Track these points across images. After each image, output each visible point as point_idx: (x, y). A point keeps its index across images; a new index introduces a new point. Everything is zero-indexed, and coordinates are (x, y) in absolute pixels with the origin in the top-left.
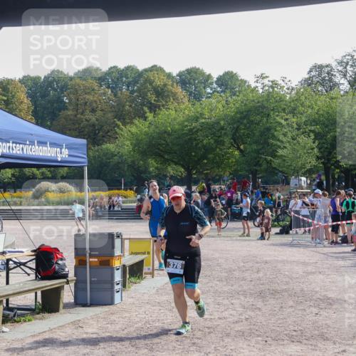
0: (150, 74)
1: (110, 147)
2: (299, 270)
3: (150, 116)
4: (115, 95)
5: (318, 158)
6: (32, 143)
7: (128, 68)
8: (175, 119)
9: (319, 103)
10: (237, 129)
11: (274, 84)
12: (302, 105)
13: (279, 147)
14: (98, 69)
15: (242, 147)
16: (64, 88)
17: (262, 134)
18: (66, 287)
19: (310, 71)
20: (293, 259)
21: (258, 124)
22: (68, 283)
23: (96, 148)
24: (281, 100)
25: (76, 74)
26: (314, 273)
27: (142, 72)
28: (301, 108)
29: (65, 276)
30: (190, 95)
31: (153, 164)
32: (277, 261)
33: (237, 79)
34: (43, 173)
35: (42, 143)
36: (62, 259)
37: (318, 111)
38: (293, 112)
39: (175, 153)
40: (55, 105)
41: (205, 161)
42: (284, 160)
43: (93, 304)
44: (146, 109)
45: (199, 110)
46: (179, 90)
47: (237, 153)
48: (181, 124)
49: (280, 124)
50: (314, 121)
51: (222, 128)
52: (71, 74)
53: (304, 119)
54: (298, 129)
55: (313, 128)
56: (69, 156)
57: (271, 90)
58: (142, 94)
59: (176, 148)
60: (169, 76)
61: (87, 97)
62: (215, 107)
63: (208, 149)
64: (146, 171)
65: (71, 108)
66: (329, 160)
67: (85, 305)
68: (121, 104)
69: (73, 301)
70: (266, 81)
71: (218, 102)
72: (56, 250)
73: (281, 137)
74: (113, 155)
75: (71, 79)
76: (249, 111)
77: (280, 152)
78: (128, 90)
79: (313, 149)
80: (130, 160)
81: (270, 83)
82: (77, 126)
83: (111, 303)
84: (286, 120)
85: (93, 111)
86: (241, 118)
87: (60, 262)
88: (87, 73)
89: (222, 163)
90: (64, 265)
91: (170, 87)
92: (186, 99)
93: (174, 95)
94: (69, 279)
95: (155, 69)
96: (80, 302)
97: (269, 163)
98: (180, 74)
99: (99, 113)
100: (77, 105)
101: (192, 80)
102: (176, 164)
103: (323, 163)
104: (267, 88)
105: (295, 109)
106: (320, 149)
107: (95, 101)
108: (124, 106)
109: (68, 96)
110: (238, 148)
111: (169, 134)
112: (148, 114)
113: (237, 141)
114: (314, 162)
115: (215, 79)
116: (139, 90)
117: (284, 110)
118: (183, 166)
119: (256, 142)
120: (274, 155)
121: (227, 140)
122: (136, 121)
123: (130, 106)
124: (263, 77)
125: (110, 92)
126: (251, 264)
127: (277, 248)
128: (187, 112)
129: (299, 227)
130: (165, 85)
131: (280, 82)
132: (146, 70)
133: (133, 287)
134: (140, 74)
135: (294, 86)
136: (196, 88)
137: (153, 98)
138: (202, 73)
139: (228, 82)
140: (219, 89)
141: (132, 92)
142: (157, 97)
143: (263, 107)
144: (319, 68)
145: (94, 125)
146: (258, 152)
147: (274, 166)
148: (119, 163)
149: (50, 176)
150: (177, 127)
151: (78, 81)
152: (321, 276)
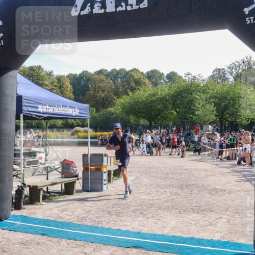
0: (132, 73)
1: (111, 109)
2: (203, 174)
3: (131, 94)
4: (115, 83)
5: (216, 116)
6: (59, 106)
7: (121, 70)
8: (143, 95)
9: (217, 88)
10: (175, 101)
11: (194, 78)
12: (209, 89)
13: (196, 110)
14: (106, 70)
15: (178, 110)
16: (89, 80)
17: (188, 103)
18: (77, 181)
19: (214, 72)
20: (201, 168)
21: (186, 98)
22: (78, 179)
23: (104, 110)
24: (198, 86)
25: (95, 73)
26: (211, 175)
27: (128, 72)
28: (208, 91)
29: (77, 176)
30: (152, 84)
31: (132, 119)
32: (192, 169)
33: (177, 76)
34: (77, 123)
35: (64, 106)
36: (75, 167)
37: (217, 91)
38: (204, 92)
39: (143, 113)
40: (84, 88)
41: (159, 117)
42: (199, 117)
43: (92, 191)
44: (129, 90)
45: (156, 91)
46: (147, 81)
47: (175, 113)
48: (147, 98)
49: (197, 98)
50: (214, 97)
51: (167, 100)
52: (93, 73)
53: (209, 96)
54: (206, 101)
55: (213, 100)
56: (80, 113)
57: (193, 81)
58: (128, 83)
59: (144, 110)
60: (142, 73)
61: (100, 84)
62: (164, 90)
63: (160, 111)
64: (129, 122)
65: (92, 90)
66: (222, 117)
67: (88, 191)
68: (117, 88)
69: (82, 189)
70: (190, 76)
71: (166, 87)
72: (72, 162)
73: (197, 105)
74: (113, 114)
75: (92, 75)
76: (181, 91)
77: (197, 113)
78: (121, 81)
79: (213, 111)
80: (121, 116)
81: (192, 78)
82: (95, 99)
83: (101, 190)
84: (200, 96)
85: (103, 91)
86: (177, 95)
87: (74, 169)
88: (100, 72)
89: (168, 118)
90: (76, 170)
91: (142, 79)
92: (150, 86)
93: (145, 83)
94: (79, 177)
95: (135, 70)
96: (85, 190)
97: (191, 118)
98: (148, 73)
99: (106, 92)
100: (95, 88)
101: (153, 76)
102: (144, 118)
103: (219, 118)
104: (190, 80)
105: (205, 91)
106: (217, 111)
107: (104, 87)
108: (119, 89)
109: (91, 84)
110: (176, 111)
111: (140, 103)
112: (129, 93)
113: (175, 106)
114: (214, 118)
115: (165, 75)
116: (127, 81)
117: (199, 91)
118: (147, 119)
119: (185, 108)
120: (194, 114)
121: (170, 106)
122: (124, 97)
123: (122, 89)
124: (188, 74)
125: (112, 81)
126: (178, 171)
127: (193, 162)
128: (149, 92)
129: (205, 151)
130: (140, 78)
131: (198, 77)
132: (130, 71)
133: (115, 182)
134: (127, 73)
135: (204, 79)
136: (156, 80)
137: (133, 85)
138: (159, 72)
139: (172, 77)
140: (167, 80)
141: (123, 82)
142: (136, 84)
143: (189, 89)
144: (218, 70)
145: (103, 99)
146: (186, 112)
147: (194, 120)
148: (115, 118)
149: (81, 124)
150: (144, 99)
151: (96, 76)
152: (214, 177)
